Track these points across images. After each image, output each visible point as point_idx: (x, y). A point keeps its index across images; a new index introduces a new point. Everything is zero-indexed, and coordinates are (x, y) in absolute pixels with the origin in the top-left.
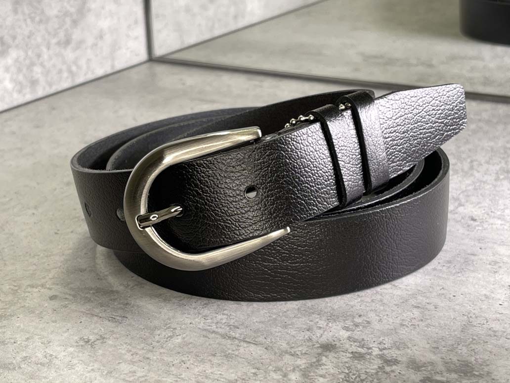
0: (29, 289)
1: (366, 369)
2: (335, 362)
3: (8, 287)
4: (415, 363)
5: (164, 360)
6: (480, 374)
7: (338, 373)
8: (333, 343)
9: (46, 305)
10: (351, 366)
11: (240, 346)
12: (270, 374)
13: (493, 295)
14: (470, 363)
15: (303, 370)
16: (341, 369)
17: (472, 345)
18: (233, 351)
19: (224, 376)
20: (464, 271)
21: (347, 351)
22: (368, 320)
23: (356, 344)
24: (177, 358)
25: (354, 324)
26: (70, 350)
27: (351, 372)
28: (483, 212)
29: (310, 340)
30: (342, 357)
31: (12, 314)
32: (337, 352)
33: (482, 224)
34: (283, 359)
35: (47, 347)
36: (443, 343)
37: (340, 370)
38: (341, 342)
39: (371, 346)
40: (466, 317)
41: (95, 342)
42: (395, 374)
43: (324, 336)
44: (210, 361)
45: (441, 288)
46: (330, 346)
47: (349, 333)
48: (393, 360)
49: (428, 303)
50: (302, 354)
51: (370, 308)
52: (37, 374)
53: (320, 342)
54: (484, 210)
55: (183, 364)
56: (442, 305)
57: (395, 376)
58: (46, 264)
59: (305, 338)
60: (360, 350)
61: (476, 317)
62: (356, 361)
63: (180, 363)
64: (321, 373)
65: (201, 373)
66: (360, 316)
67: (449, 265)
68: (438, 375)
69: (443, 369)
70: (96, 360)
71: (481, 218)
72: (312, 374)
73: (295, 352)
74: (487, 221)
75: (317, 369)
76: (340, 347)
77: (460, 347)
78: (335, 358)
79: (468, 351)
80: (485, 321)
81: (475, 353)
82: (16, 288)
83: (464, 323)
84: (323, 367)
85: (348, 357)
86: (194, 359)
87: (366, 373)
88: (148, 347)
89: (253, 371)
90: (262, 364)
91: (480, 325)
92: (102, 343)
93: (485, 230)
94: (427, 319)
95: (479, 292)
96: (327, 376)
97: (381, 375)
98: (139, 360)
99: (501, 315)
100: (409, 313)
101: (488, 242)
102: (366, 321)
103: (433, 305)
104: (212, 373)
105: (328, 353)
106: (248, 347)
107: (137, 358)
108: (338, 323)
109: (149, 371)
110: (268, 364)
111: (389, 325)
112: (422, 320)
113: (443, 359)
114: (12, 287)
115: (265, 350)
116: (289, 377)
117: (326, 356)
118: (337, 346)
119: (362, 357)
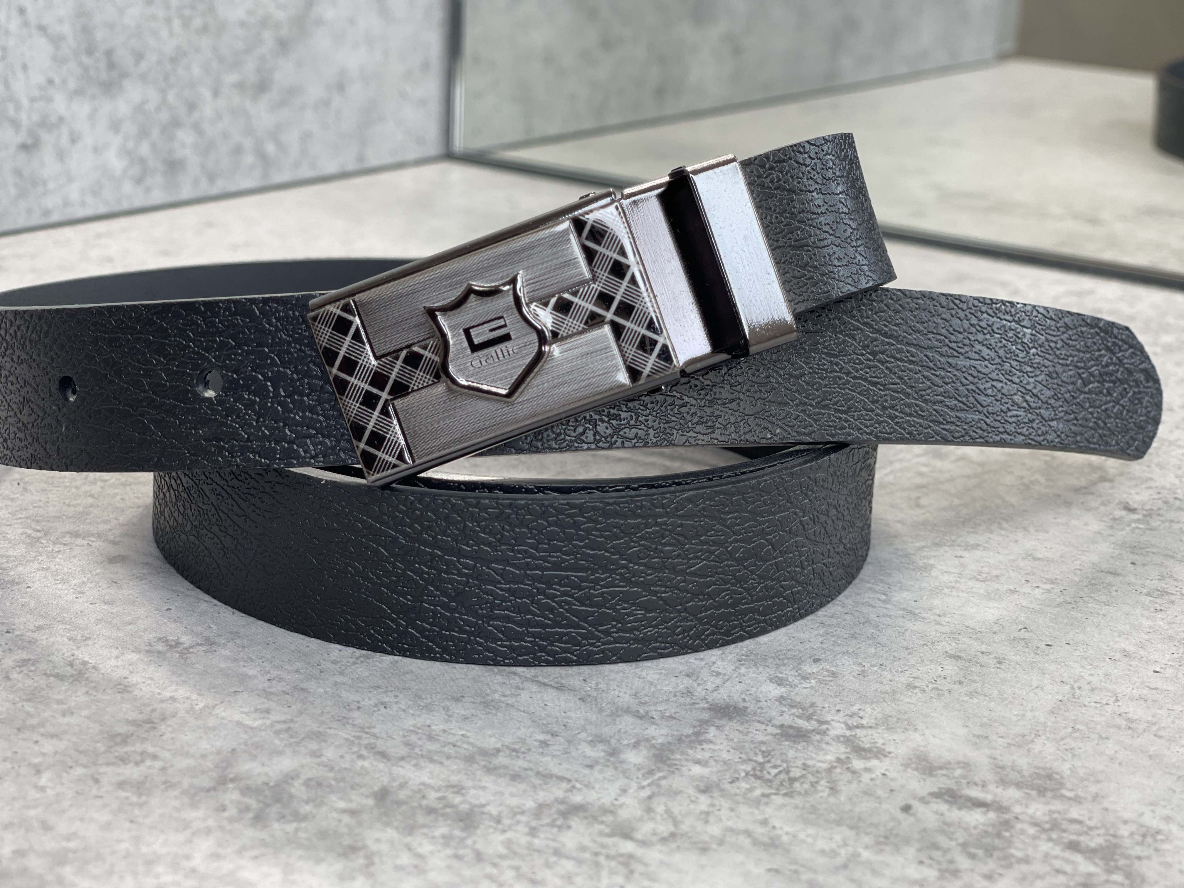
0: (67, 539)
1: (806, 759)
2: (736, 740)
3: (20, 531)
4: (924, 760)
5: (340, 697)
6: (1077, 796)
7: (737, 760)
8: (741, 705)
9: (98, 571)
10: (773, 750)
11: (523, 689)
12: (579, 747)
13: (1142, 653)
14: (1057, 773)
15: (658, 746)
16: (747, 753)
17: (1068, 740)
18: (504, 696)
19: (472, 740)
20: (1084, 602)
21: (770, 721)
22: (833, 669)
23: (794, 711)
24: (371, 695)
25: (800, 675)
26: (130, 657)
27: (769, 761)
28: (1157, 496)
29: (689, 692)
30: (757, 732)
31: (17, 581)
32: (747, 721)
33: (1148, 518)
34: (617, 723)
35: (78, 648)
36: (1002, 730)
37: (743, 756)
38: (760, 704)
39: (829, 718)
40: (1067, 688)
41: (190, 647)
42: (873, 776)
43: (721, 690)
44: (446, 709)
45: (1020, 627)
46: (731, 709)
47: (783, 690)
48: (875, 750)
49: (982, 653)
50: (662, 718)
51: (844, 649)
52: (43, 693)
53: (710, 699)
54: (1159, 493)
55: (382, 708)
56: (1017, 658)
57: (872, 779)
58: (118, 498)
59: (678, 689)
60: (802, 723)
61: (1092, 690)
62: (787, 743)
63: (376, 705)
64: (699, 757)
65: (419, 729)
66: (816, 661)
67: (1048, 587)
68: (974, 787)
69: (990, 777)
70: (184, 682)
71: (1147, 507)
72: (678, 757)
73: (647, 713)
74: (1159, 515)
75: (691, 748)
76: (755, 714)
77: (1040, 741)
78: (740, 732)
79: (1058, 750)
80: (1114, 698)
81: (1074, 756)
82: (39, 534)
83: (1060, 697)
84: (705, 746)
85: (769, 734)
86: (410, 703)
87: (805, 766)
88: (311, 669)
89: (542, 737)
90: (565, 725)
91: (1098, 705)
92: (206, 652)
93: (1151, 529)
94: (974, 681)
95: (1111, 643)
96: (712, 762)
97: (841, 774)
98: (284, 692)
99: (1154, 692)
100: (932, 666)
101: (1153, 553)
102: (828, 671)
103: (996, 658)
104: (444, 731)
105: (724, 722)
106: (539, 692)
107: (278, 687)
108: (761, 669)
109: (301, 713)
110: (578, 728)
111: (882, 683)
112: (960, 683)
113: (994, 759)
114: (29, 532)
115: (580, 702)
116: (623, 756)
117: (718, 727)
118: (748, 710)
119: (804, 736)
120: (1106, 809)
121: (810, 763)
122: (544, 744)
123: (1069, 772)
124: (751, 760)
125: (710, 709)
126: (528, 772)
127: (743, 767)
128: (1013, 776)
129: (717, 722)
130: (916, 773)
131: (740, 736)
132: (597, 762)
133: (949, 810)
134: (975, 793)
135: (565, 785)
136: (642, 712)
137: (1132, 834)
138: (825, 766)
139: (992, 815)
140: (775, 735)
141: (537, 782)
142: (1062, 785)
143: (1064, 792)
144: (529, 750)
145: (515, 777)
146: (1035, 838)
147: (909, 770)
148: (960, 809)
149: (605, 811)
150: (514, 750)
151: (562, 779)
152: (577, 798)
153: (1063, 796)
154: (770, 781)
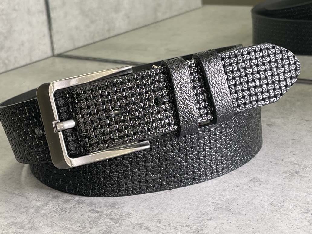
120: (123, 210)
121: (67, 207)
122: (14, 209)
123: (119, 202)
124: (55, 208)
125: (52, 197)
126: (9, 217)
127: (53, 210)
128: (108, 204)
129: (52, 200)
130: (88, 207)
131: (56, 203)
132: (23, 212)
133: (91, 214)
134: (98, 210)
135: (15, 218)
136: (38, 199)
137: (125, 215)
138: (70, 207)
139: (99, 214)
140: (63, 201)
141: (9, 218)
142: (117, 205)
143: (117, 207)
144: (10, 211)
145: (5, 218)
146: (105, 218)
147: (87, 206)
148: (93, 214)
149: (20, 223)
150: (7, 212)
151: (14, 217)
152: (16, 221)
153: (116, 208)
154: (57, 212)
